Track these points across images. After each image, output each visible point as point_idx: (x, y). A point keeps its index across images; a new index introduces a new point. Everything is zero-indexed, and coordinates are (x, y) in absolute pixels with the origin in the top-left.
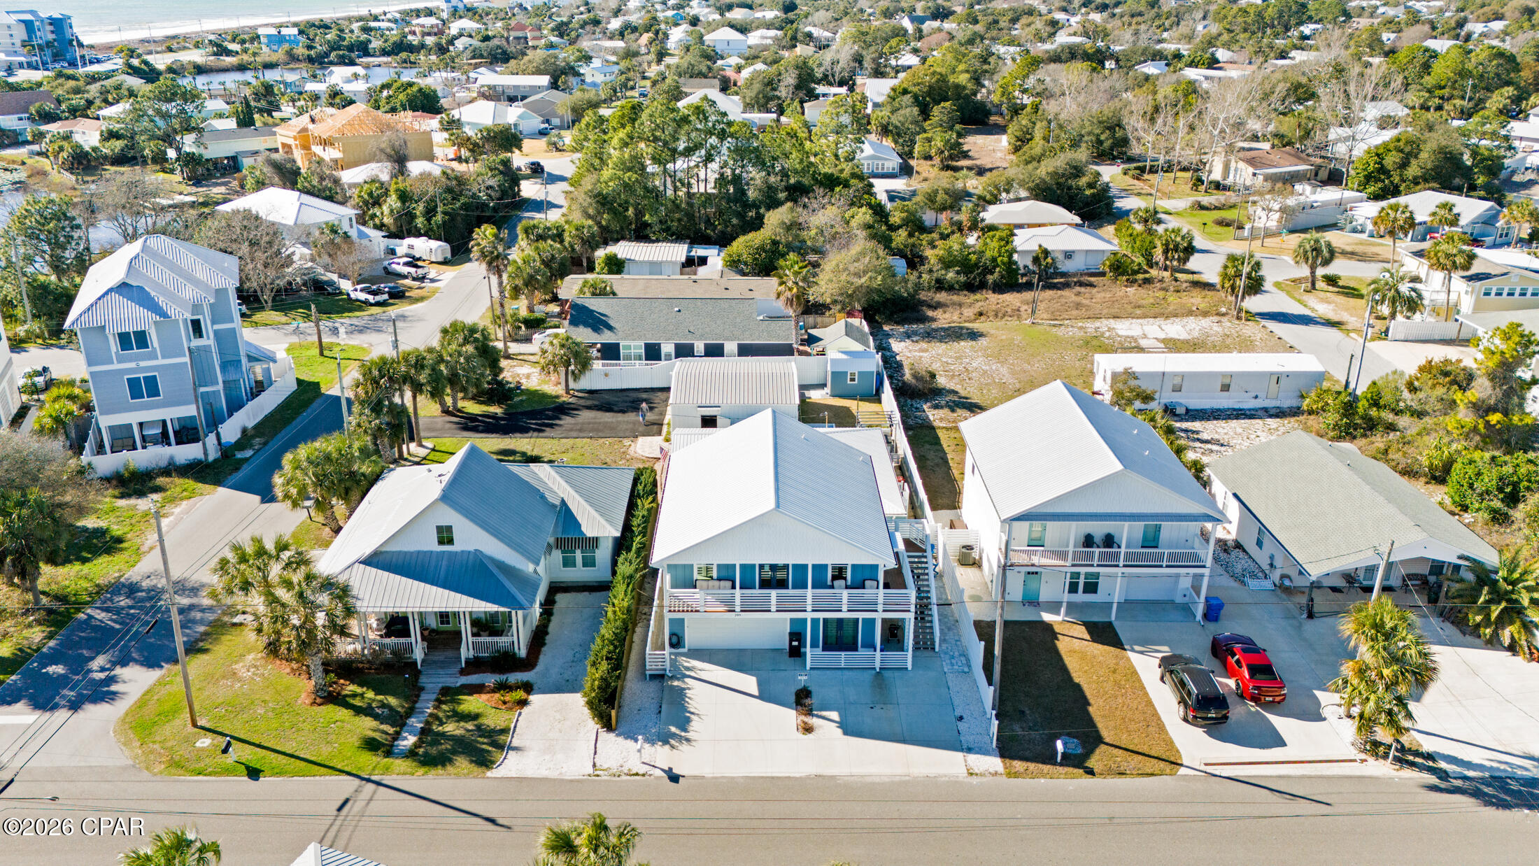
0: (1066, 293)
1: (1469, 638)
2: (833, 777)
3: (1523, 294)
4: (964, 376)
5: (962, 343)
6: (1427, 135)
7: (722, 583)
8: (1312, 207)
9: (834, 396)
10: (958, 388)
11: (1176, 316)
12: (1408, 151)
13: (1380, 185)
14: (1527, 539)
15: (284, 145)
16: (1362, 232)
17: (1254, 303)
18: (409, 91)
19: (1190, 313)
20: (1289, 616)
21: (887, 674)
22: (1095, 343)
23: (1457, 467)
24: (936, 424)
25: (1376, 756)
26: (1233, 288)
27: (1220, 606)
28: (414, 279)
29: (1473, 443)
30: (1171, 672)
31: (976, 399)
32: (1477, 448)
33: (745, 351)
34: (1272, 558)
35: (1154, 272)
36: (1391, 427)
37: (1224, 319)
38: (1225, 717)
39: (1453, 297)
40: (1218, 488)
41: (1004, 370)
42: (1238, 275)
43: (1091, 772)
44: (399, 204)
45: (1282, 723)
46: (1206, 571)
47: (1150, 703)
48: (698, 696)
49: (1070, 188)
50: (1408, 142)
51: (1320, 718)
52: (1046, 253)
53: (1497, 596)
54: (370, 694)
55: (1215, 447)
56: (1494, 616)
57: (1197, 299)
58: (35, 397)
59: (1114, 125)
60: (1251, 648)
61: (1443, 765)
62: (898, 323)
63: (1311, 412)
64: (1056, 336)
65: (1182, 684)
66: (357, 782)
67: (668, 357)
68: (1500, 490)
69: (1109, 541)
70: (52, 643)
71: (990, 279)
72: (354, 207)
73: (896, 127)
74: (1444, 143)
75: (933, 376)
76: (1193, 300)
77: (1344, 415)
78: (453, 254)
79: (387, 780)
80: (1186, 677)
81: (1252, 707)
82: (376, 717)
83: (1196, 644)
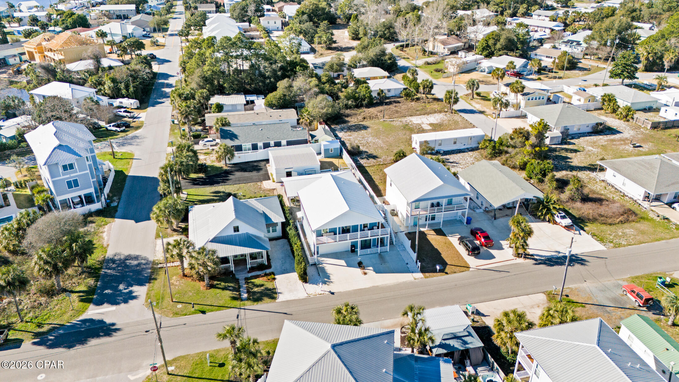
0: (391, 106)
1: (537, 220)
2: (377, 286)
3: (539, 99)
4: (367, 145)
5: (362, 131)
6: (502, 32)
7: (331, 233)
8: (467, 63)
9: (325, 157)
10: (367, 150)
11: (431, 113)
12: (496, 37)
13: (487, 51)
14: (549, 187)
15: (29, 52)
16: (484, 72)
17: (456, 107)
18: (73, 17)
19: (435, 112)
20: (489, 220)
21: (382, 254)
22: (407, 127)
23: (528, 165)
24: (364, 165)
25: (519, 257)
26: (449, 102)
27: (471, 219)
28: (129, 118)
29: (531, 157)
30: (463, 242)
31: (375, 154)
32: (533, 158)
33: (289, 143)
34: (482, 202)
35: (419, 95)
36: (507, 152)
37: (447, 114)
38: (479, 253)
39: (519, 101)
40: (462, 181)
41: (380, 142)
42: (451, 98)
43: (447, 273)
44: (112, 84)
45: (493, 252)
46: (467, 210)
47: (457, 252)
48: (329, 269)
49: (382, 60)
50: (496, 35)
51: (503, 249)
52: (382, 91)
53: (544, 207)
54: (223, 284)
55: (455, 164)
56: (544, 213)
57: (436, 106)
58: (6, 189)
59: (390, 27)
60: (483, 232)
61: (536, 257)
62: (336, 124)
63: (482, 149)
64: (393, 126)
65: (467, 245)
66: (237, 310)
67: (261, 148)
68: (541, 173)
69: (438, 204)
70: (99, 283)
71: (364, 103)
72: (91, 87)
73: (304, 31)
74: (508, 35)
75: (359, 147)
76: (435, 106)
77: (493, 150)
78: (140, 104)
79: (246, 307)
80: (467, 243)
81: (485, 248)
82: (230, 290)
83: (466, 232)
